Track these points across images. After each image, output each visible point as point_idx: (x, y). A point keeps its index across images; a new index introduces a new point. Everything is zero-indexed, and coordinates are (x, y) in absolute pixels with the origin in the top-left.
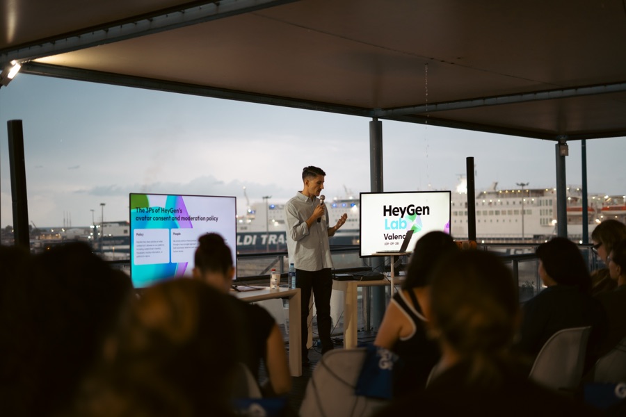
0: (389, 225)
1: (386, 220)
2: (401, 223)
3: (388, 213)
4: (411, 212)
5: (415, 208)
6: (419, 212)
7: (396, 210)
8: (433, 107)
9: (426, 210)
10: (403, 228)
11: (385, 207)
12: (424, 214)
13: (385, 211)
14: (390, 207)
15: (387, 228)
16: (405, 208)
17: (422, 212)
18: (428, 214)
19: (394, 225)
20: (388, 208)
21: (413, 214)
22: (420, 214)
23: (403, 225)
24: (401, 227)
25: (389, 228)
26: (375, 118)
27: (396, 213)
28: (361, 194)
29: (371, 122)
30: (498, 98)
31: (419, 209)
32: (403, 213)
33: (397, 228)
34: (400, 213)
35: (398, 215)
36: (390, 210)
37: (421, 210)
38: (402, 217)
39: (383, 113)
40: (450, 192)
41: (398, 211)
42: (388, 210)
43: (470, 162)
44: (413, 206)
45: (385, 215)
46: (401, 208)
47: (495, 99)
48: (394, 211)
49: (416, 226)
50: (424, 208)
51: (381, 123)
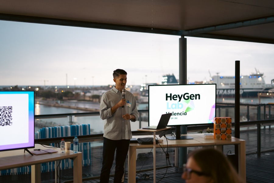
0: (170, 106)
1: (168, 103)
2: (178, 105)
3: (169, 98)
4: (187, 98)
5: (189, 95)
6: (192, 98)
7: (175, 96)
8: (213, 28)
9: (198, 96)
10: (181, 108)
11: (167, 94)
12: (196, 99)
13: (167, 97)
14: (171, 94)
15: (168, 108)
16: (182, 95)
17: (195, 98)
18: (199, 98)
19: (174, 106)
20: (169, 95)
21: (188, 99)
22: (193, 99)
23: (180, 106)
24: (179, 108)
25: (170, 108)
26: (183, 36)
27: (175, 98)
28: (149, 86)
29: (180, 39)
30: (252, 21)
31: (192, 96)
32: (180, 99)
33: (176, 108)
34: (178, 99)
35: (176, 100)
36: (170, 97)
37: (194, 97)
38: (180, 101)
39: (186, 33)
40: (216, 84)
41: (177, 97)
42: (169, 97)
43: (238, 63)
44: (188, 94)
45: (167, 99)
46: (179, 95)
47: (249, 22)
48: (173, 97)
49: (190, 107)
50: (196, 95)
51: (186, 39)
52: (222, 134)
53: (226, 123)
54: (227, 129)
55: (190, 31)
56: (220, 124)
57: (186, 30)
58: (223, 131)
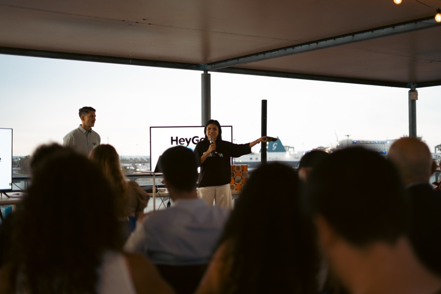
4: (196, 142)
5: (199, 139)
8: (236, 61)
11: (172, 138)
14: (177, 138)
16: (190, 139)
20: (174, 138)
26: (206, 71)
28: (151, 127)
29: (202, 74)
30: (273, 53)
32: (188, 143)
39: (209, 67)
40: (232, 126)
41: (184, 141)
42: (174, 140)
43: (264, 103)
44: (198, 137)
46: (186, 139)
47: (270, 53)
48: (180, 141)
51: (210, 74)
52: (236, 183)
53: (241, 171)
54: (242, 178)
55: (213, 65)
56: (234, 172)
57: (209, 64)
58: (237, 180)
